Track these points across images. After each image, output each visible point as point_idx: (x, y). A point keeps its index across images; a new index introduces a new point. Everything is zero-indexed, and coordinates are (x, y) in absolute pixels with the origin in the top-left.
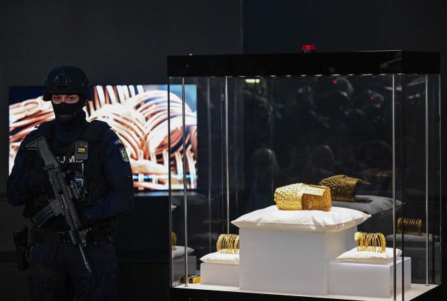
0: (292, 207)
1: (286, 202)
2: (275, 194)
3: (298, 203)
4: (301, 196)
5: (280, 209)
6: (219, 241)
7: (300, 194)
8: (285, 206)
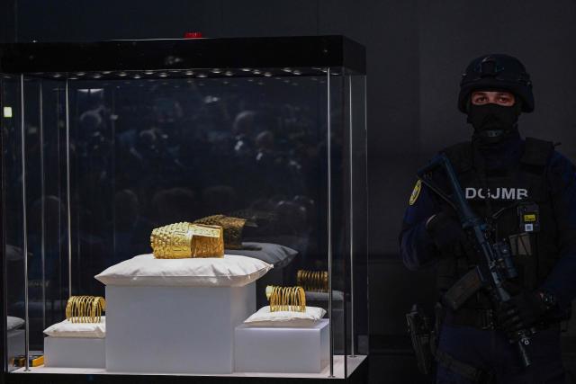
0: (177, 254)
1: (168, 247)
2: (152, 238)
3: (185, 248)
4: (190, 238)
5: (159, 257)
6: (69, 306)
7: (189, 236)
8: (167, 253)
